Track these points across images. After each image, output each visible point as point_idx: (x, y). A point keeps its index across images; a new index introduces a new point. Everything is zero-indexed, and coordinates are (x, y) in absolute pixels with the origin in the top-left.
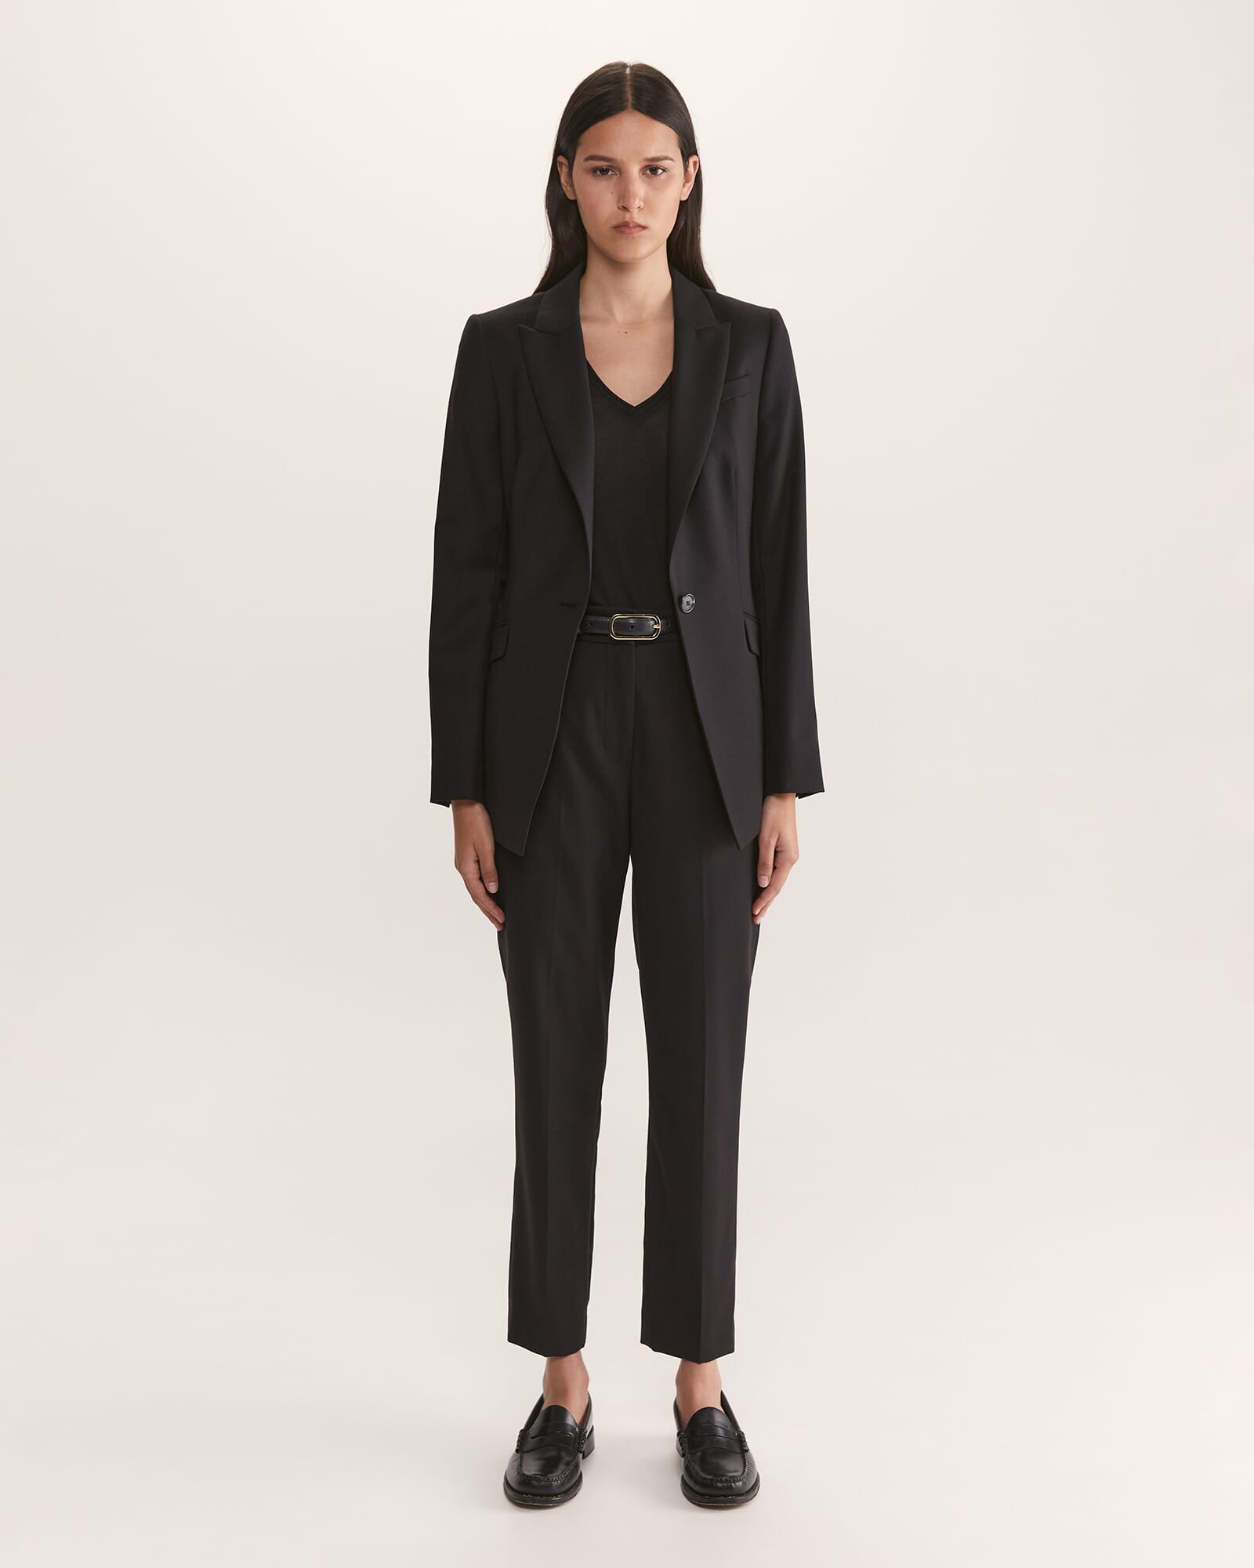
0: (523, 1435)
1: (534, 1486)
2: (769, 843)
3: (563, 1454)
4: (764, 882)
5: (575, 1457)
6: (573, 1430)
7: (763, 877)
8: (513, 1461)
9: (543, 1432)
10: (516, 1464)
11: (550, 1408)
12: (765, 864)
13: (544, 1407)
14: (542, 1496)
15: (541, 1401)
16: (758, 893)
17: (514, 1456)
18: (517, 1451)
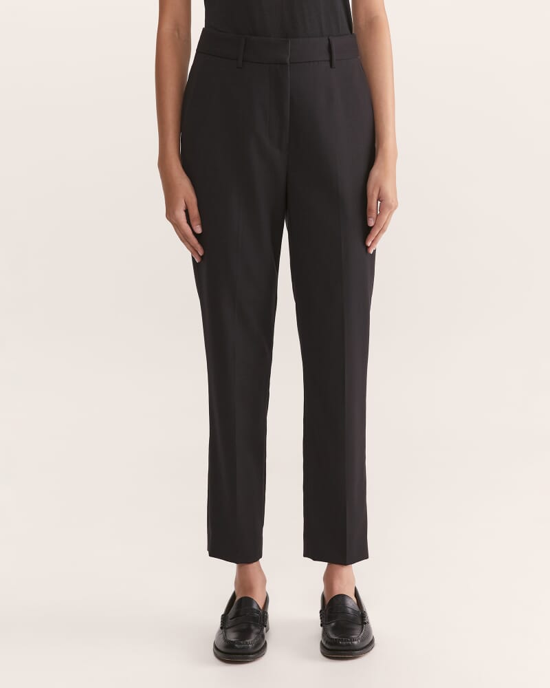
0: (224, 618)
1: (237, 648)
2: (373, 195)
3: (253, 627)
4: (371, 223)
5: (262, 629)
6: (258, 612)
7: (370, 219)
8: (219, 634)
9: (237, 615)
10: (222, 636)
11: (241, 599)
12: (371, 210)
13: (238, 598)
14: (243, 654)
15: (234, 596)
16: (367, 230)
17: (219, 632)
18: (221, 628)
